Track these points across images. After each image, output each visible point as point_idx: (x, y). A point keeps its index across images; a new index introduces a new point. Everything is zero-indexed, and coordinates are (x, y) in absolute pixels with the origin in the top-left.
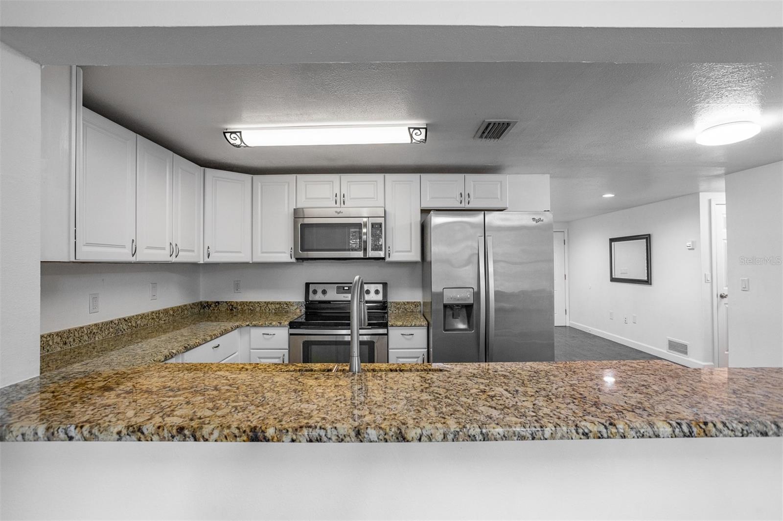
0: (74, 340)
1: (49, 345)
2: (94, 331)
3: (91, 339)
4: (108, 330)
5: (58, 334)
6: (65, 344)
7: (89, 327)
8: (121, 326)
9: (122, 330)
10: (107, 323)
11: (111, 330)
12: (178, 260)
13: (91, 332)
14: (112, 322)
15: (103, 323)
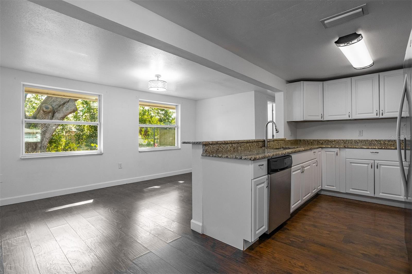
0: (349, 143)
1: (339, 142)
2: (358, 142)
3: (356, 144)
4: (366, 142)
5: (342, 140)
6: (345, 143)
7: (355, 140)
8: (374, 142)
9: (374, 144)
10: (365, 140)
11: (367, 142)
12: (384, 116)
13: (356, 142)
14: (367, 140)
15: (362, 140)
